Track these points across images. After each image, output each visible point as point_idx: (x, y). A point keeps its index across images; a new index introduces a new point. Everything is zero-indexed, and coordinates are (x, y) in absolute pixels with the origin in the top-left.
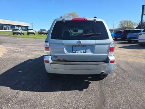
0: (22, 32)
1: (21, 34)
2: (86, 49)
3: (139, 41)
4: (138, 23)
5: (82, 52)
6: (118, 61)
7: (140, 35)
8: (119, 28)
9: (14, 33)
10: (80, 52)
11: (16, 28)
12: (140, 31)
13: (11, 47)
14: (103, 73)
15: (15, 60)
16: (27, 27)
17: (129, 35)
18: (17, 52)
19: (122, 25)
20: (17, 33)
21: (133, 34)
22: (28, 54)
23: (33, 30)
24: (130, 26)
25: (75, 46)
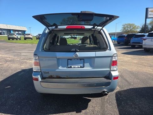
0: (18, 37)
1: (17, 39)
2: (84, 62)
3: (144, 46)
4: (141, 27)
5: (80, 67)
6: (122, 70)
7: (145, 40)
8: (121, 31)
9: (9, 39)
10: (76, 67)
11: (12, 32)
12: (144, 36)
13: (4, 54)
14: (105, 91)
15: (6, 71)
16: (24, 31)
17: (133, 40)
18: (10, 61)
19: (124, 28)
20: (13, 39)
21: (136, 39)
22: (22, 63)
23: (30, 34)
24: (133, 30)
25: (71, 60)
